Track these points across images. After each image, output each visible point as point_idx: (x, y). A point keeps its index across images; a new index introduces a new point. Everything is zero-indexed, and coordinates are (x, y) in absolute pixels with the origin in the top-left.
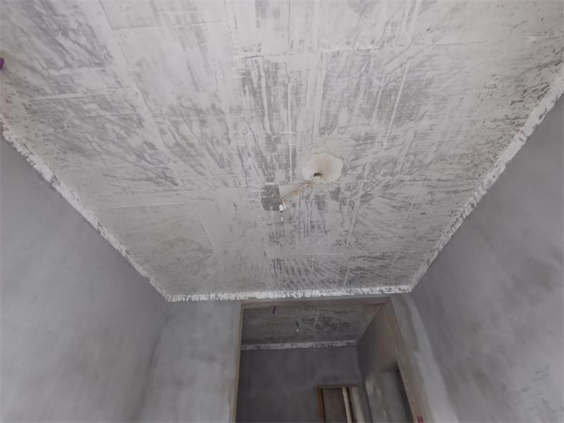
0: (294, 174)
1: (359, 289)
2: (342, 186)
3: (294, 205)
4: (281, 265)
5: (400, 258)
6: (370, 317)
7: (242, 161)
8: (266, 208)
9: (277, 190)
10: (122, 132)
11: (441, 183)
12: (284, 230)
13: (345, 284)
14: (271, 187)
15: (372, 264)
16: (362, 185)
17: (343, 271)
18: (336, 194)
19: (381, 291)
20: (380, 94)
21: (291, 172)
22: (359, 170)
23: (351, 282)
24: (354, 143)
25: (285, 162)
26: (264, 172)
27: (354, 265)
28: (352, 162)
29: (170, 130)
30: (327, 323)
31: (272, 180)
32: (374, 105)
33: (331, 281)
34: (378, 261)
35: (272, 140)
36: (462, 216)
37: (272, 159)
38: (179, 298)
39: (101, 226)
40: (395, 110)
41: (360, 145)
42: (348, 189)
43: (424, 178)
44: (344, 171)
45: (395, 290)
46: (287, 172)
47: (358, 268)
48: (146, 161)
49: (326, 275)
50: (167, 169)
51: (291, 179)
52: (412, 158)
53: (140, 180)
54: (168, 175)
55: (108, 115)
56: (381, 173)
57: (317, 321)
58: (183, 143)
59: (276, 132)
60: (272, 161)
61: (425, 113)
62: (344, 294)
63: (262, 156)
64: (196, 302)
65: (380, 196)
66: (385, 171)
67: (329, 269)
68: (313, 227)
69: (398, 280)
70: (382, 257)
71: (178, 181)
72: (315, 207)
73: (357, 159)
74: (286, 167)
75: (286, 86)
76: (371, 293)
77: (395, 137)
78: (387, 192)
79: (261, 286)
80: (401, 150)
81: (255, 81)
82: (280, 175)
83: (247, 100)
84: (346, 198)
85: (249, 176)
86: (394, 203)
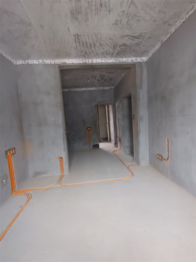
1: (121, 59)
4: (79, 40)
5: (149, 38)
6: (123, 75)
13: (115, 55)
15: (132, 41)
19: (132, 60)
27: (122, 42)
30: (102, 78)
38: (20, 62)
45: (139, 60)
49: (106, 49)
57: (98, 78)
62: (114, 61)
69: (142, 54)
70: (138, 37)
76: (127, 61)
79: (68, 55)
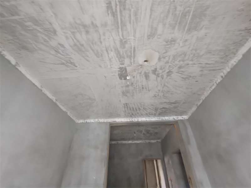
0: (134, 61)
1: (163, 118)
2: (158, 67)
3: (134, 77)
4: (127, 106)
5: (184, 103)
6: (168, 130)
7: (108, 54)
8: (121, 78)
9: (126, 69)
10: (46, 38)
11: (208, 66)
12: (129, 90)
13: (157, 115)
14: (122, 67)
15: (170, 106)
16: (168, 67)
17: (156, 109)
18: (154, 71)
19: (174, 118)
20: (180, 15)
21: (133, 60)
22: (167, 58)
23: (160, 114)
24: (165, 43)
25: (130, 54)
26: (119, 60)
27: (162, 106)
28: (164, 54)
29: (71, 37)
30: (148, 133)
31: (123, 64)
32: (177, 21)
33: (151, 113)
34: (172, 104)
35: (123, 42)
36: (216, 83)
37: (123, 53)
38: (81, 121)
39: (42, 88)
40: (188, 25)
41: (168, 45)
42: (161, 69)
43: (199, 62)
44: (159, 59)
45: (180, 118)
46: (131, 59)
47: (164, 108)
48: (60, 54)
49: (149, 111)
50: (71, 58)
51: (133, 64)
52: (194, 52)
53: (58, 64)
54: (72, 62)
55: (38, 28)
56: (178, 60)
57: (144, 132)
58: (78, 44)
59: (125, 38)
60: (123, 54)
61: (203, 26)
62: (157, 119)
63: (118, 51)
64: (89, 123)
65: (176, 72)
66: (180, 59)
67: (150, 108)
68: (143, 88)
69: (182, 114)
70: (175, 103)
71: (77, 65)
72: (144, 78)
73: (166, 52)
74: (130, 57)
75: (130, 10)
76: (169, 119)
77: (186, 41)
78: (180, 70)
79: (118, 116)
80: (189, 48)
81: (114, 8)
82: (127, 61)
83: (109, 19)
84: (159, 74)
85: (112, 62)
86: (183, 76)
